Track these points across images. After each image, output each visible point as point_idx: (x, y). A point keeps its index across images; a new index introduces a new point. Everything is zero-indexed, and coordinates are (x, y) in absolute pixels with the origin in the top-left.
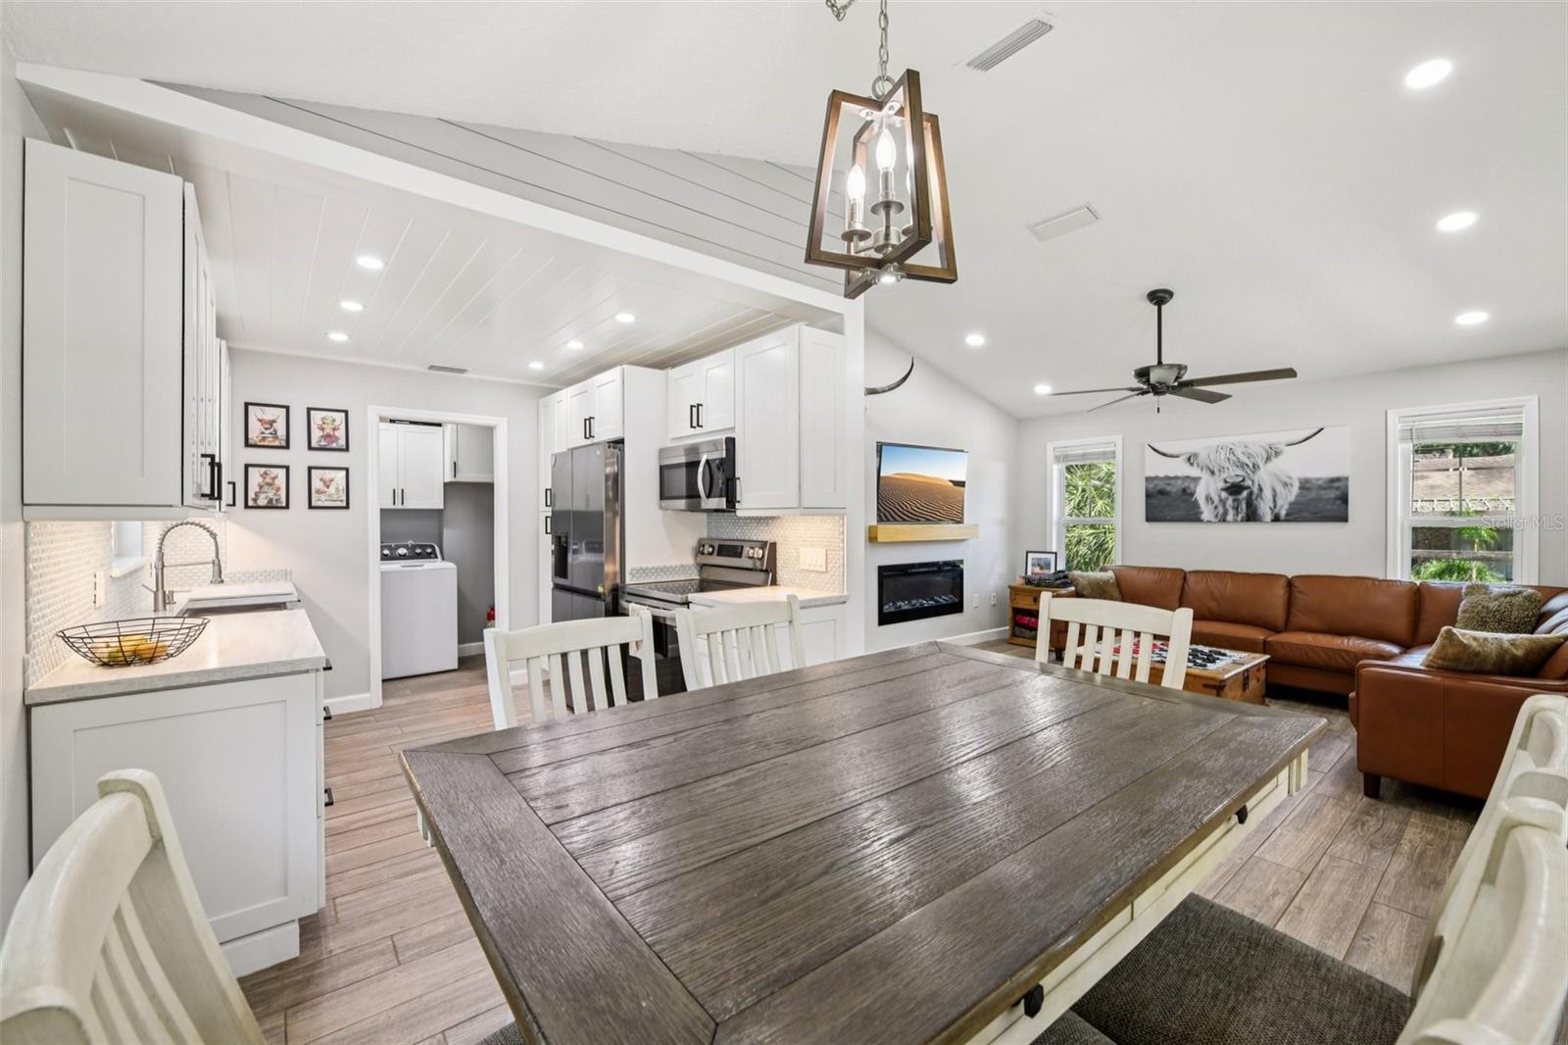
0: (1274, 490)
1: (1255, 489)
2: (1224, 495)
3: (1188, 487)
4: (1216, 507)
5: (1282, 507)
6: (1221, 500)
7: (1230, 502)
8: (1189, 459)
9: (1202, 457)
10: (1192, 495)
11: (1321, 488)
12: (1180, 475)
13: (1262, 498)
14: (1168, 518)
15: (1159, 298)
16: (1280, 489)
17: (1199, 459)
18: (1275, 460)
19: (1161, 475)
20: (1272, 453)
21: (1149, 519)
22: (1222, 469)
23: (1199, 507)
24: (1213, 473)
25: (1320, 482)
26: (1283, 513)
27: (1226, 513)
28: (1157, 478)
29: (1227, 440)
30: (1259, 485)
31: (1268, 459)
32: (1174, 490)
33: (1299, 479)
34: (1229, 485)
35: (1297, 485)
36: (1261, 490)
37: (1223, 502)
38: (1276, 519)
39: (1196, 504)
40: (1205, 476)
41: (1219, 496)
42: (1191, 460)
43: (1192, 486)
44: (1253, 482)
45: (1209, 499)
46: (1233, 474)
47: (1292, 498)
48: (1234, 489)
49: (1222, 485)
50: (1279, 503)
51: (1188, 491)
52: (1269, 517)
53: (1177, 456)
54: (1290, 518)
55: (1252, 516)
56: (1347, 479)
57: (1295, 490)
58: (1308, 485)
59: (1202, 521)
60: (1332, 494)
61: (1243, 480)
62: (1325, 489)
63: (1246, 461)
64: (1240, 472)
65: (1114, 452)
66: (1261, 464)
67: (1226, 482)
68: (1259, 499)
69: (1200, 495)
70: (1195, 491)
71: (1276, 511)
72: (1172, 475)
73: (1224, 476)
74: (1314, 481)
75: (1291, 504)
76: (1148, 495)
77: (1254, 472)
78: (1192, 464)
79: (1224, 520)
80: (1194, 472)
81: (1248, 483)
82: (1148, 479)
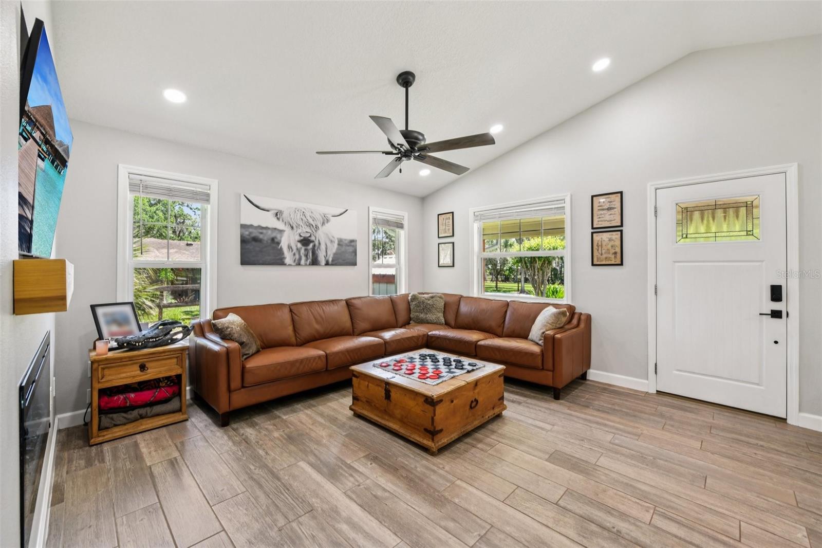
0: (326, 245)
1: (317, 243)
2: (299, 245)
3: (276, 237)
4: (294, 254)
5: (330, 255)
6: (297, 249)
7: (303, 251)
8: (277, 215)
9: (285, 215)
10: (278, 243)
11: (347, 245)
12: (270, 226)
13: (320, 249)
14: (261, 262)
15: (406, 79)
16: (329, 244)
17: (284, 215)
18: (326, 225)
19: (256, 224)
20: (325, 221)
21: (244, 262)
22: (298, 226)
23: (283, 254)
24: (292, 228)
25: (346, 242)
26: (330, 260)
27: (300, 259)
28: (251, 226)
29: (301, 205)
30: (319, 240)
31: (323, 224)
32: (265, 238)
33: (338, 239)
34: (302, 238)
35: (336, 242)
36: (320, 244)
37: (299, 250)
38: (327, 264)
39: (281, 252)
40: (287, 229)
41: (296, 246)
42: (278, 215)
43: (278, 236)
44: (315, 237)
45: (290, 247)
46: (305, 231)
47: (334, 251)
48: (305, 242)
49: (298, 238)
50: (329, 253)
51: (276, 240)
52: (323, 262)
53: (268, 211)
54: (334, 263)
55: (315, 262)
56: (356, 241)
57: (336, 245)
58: (341, 243)
59: (285, 265)
60: (351, 249)
61: (310, 236)
62: (348, 246)
63: (312, 222)
64: (308, 230)
65: (208, 195)
66: (319, 225)
67: (300, 236)
68: (319, 250)
69: (284, 245)
70: (281, 241)
71: (327, 258)
72: (264, 225)
73: (299, 231)
74: (344, 241)
75: (335, 254)
76: (244, 241)
77: (316, 231)
78: (278, 219)
79: (299, 264)
80: (280, 225)
81: (313, 238)
82: (243, 226)
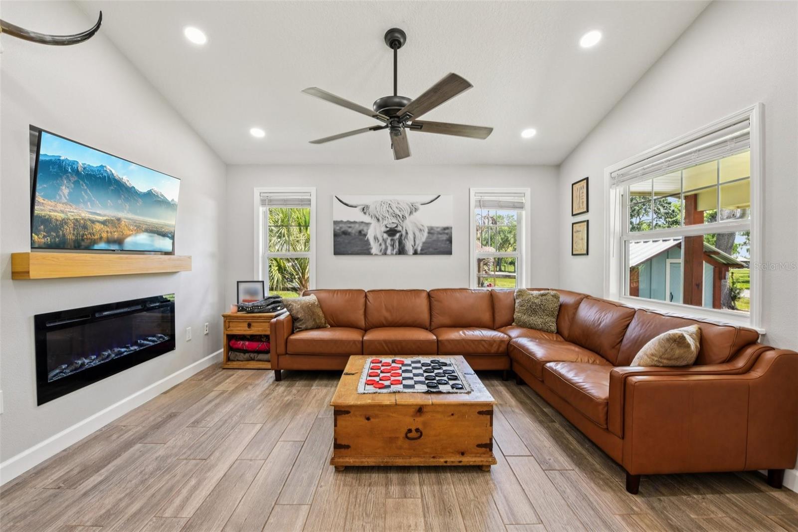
0: (414, 234)
1: (404, 233)
2: (385, 236)
3: (363, 230)
4: (380, 245)
5: (418, 245)
6: (383, 240)
7: (389, 241)
8: (363, 209)
9: (372, 209)
10: (365, 235)
11: (439, 233)
12: (357, 220)
13: (407, 238)
14: (350, 252)
15: (395, 39)
16: (417, 233)
17: (370, 209)
18: (415, 214)
19: (345, 220)
20: (413, 209)
21: (337, 253)
22: (384, 218)
23: (370, 244)
24: (378, 220)
25: (439, 230)
26: (419, 249)
27: (386, 249)
28: (341, 222)
29: (388, 198)
30: (406, 230)
31: (411, 213)
32: (353, 232)
33: (428, 227)
34: (388, 229)
35: (426, 230)
36: (407, 233)
37: (385, 241)
38: (415, 253)
39: (367, 243)
40: (373, 222)
41: (383, 237)
42: (364, 210)
43: (365, 229)
44: (402, 227)
45: (376, 238)
46: (391, 222)
47: (424, 239)
48: (392, 232)
49: (384, 229)
50: (417, 242)
51: (363, 233)
52: (411, 251)
53: (356, 207)
54: (423, 252)
55: (402, 251)
56: (451, 228)
57: (426, 234)
58: (432, 231)
59: (372, 254)
60: (445, 237)
61: (397, 227)
62: (441, 234)
63: (398, 212)
64: (395, 220)
65: (310, 200)
66: (407, 215)
67: (387, 227)
68: (406, 240)
69: (370, 236)
70: (367, 233)
71: (415, 247)
72: (352, 220)
73: (385, 222)
74: (435, 229)
75: (424, 243)
76: (336, 235)
77: (403, 221)
78: (365, 213)
79: (385, 254)
80: (366, 219)
81: (399, 228)
82: (336, 223)
